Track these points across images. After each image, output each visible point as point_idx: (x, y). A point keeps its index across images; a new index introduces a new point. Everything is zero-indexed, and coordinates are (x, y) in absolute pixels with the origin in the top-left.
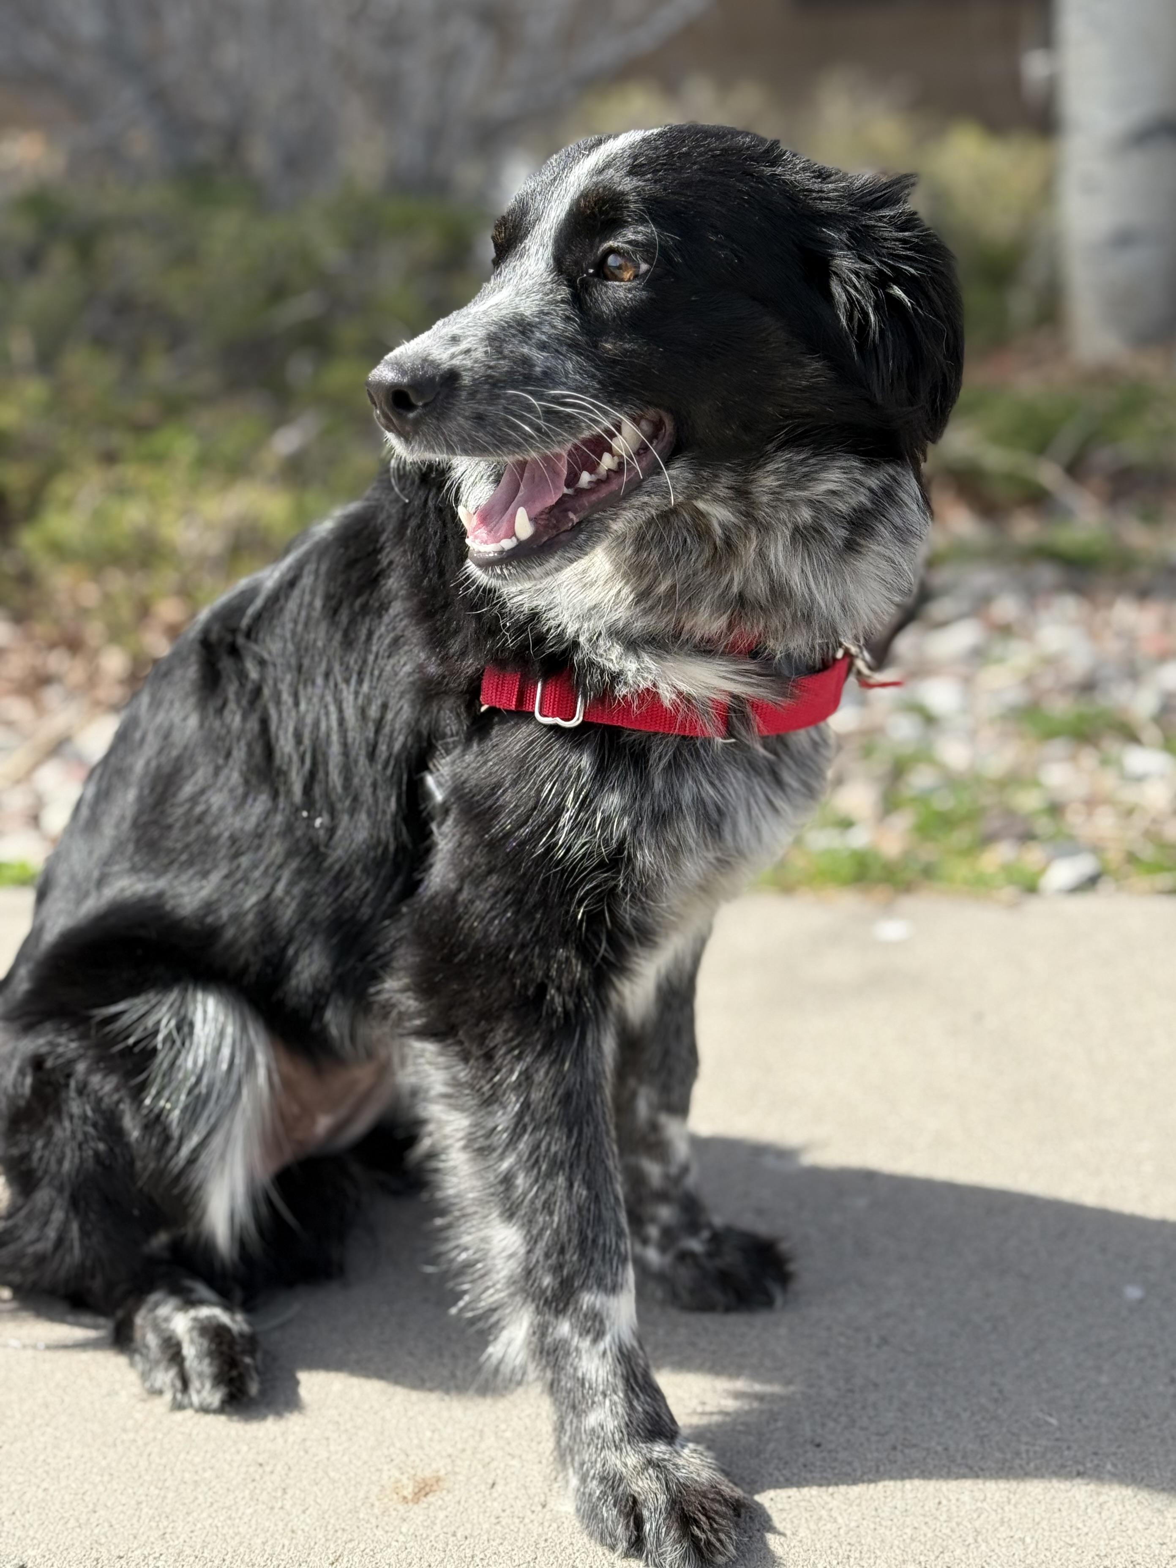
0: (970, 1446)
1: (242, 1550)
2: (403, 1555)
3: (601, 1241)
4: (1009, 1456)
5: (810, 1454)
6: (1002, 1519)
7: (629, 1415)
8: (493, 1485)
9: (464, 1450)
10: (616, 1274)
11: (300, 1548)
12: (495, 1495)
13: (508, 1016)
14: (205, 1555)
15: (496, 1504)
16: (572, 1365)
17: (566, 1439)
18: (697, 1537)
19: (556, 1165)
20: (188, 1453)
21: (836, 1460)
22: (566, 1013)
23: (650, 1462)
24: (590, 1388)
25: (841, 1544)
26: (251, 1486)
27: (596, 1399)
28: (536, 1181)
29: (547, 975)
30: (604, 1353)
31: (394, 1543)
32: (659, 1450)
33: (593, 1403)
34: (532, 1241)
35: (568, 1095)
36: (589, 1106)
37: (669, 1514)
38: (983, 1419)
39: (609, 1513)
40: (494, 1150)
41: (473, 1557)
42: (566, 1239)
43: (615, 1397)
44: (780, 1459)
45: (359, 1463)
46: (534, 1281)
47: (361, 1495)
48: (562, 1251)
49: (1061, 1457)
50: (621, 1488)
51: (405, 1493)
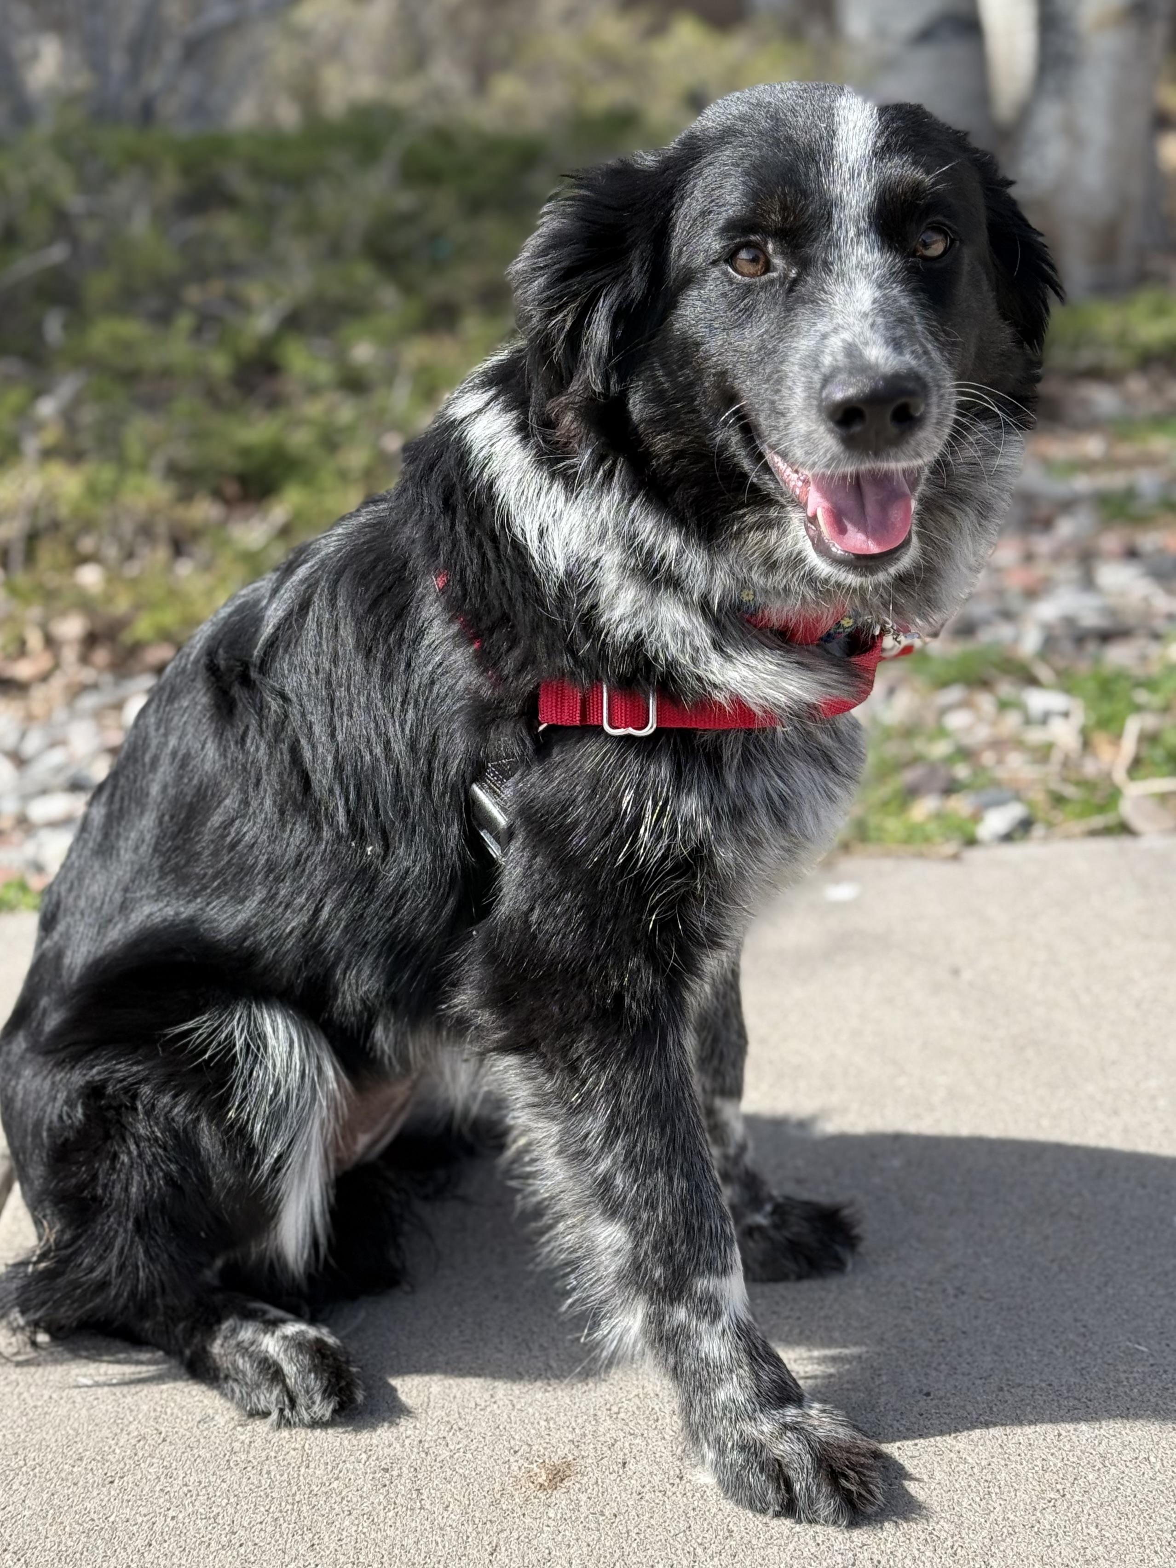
0: (1072, 1380)
1: (396, 1551)
2: (560, 1538)
3: (707, 1228)
4: (1111, 1386)
5: (922, 1403)
6: (1122, 1443)
7: (758, 1386)
8: (625, 1464)
9: (584, 1435)
10: (725, 1257)
11: (455, 1543)
12: (630, 1473)
13: (588, 1026)
14: (361, 1560)
15: (633, 1482)
16: (694, 1347)
17: (696, 1418)
18: (849, 1491)
19: (653, 1164)
20: (308, 1467)
21: (949, 1405)
22: (644, 1019)
23: (785, 1426)
24: (715, 1366)
25: (978, 1481)
26: (384, 1490)
27: (723, 1377)
28: (635, 1181)
29: (621, 985)
30: (724, 1331)
31: (546, 1529)
32: (791, 1413)
33: (720, 1380)
34: (638, 1237)
35: (657, 1096)
36: (678, 1102)
37: (817, 1472)
38: (1077, 1353)
39: (756, 1479)
40: (589, 1154)
41: (628, 1532)
42: (673, 1231)
43: (741, 1371)
44: (895, 1410)
45: (484, 1458)
46: (645, 1274)
47: (497, 1487)
48: (671, 1243)
49: (1161, 1381)
50: (764, 1454)
51: (540, 1480)
